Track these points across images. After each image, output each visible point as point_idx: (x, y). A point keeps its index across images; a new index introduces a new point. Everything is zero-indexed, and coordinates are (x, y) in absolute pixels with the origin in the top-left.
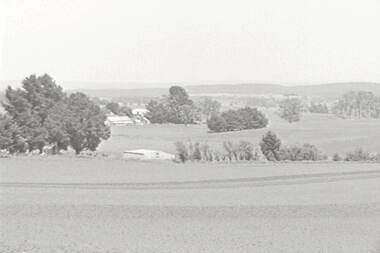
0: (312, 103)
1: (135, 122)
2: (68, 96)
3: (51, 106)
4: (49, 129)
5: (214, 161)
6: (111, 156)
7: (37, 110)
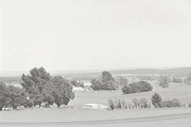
0: (174, 78)
1: (85, 90)
2: (53, 78)
3: (45, 83)
4: (44, 95)
5: (128, 109)
6: (75, 108)
7: (38, 85)
